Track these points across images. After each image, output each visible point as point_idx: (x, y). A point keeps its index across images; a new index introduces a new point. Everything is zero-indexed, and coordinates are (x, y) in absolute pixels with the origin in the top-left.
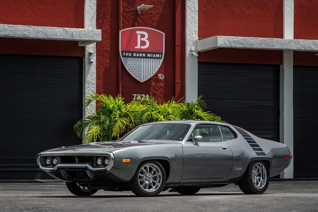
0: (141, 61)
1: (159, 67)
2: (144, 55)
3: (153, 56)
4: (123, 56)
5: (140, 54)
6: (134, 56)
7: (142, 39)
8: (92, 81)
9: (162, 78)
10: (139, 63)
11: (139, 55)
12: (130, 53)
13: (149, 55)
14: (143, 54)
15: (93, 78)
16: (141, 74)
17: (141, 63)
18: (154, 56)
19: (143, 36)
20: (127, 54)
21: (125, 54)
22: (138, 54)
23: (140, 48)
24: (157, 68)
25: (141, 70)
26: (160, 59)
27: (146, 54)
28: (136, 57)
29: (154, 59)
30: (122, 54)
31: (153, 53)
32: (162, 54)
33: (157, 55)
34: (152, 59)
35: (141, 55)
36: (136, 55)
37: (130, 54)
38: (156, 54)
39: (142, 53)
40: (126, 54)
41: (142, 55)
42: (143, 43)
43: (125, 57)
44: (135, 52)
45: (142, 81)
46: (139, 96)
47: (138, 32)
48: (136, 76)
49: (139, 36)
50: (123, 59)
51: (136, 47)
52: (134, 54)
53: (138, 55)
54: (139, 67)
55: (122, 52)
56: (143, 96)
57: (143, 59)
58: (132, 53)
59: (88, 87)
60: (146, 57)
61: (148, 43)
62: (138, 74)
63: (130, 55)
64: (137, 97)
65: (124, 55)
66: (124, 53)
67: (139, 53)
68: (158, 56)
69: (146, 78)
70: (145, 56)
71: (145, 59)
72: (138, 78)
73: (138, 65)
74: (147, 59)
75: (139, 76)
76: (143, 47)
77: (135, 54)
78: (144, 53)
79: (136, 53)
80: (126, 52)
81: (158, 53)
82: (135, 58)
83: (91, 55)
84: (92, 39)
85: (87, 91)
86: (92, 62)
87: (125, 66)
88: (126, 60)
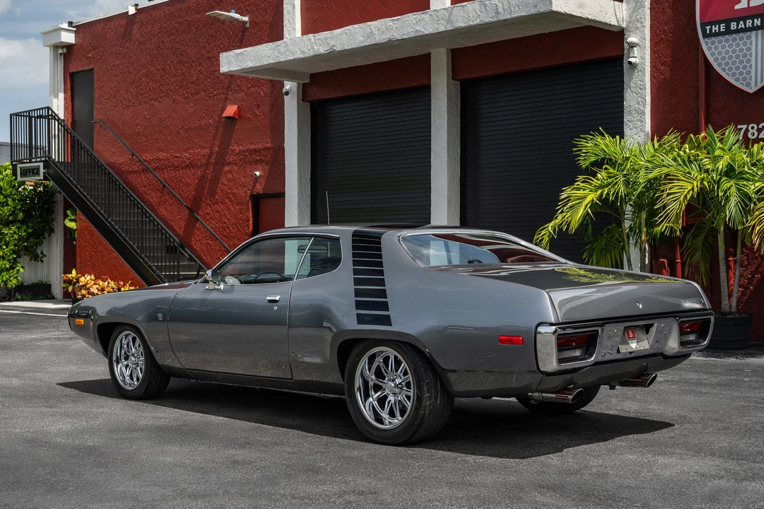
0: (749, 38)
2: (758, 22)
4: (705, 36)
5: (748, 21)
6: (732, 29)
8: (637, 106)
10: (745, 44)
11: (745, 24)
12: (722, 25)
14: (756, 20)
15: (640, 99)
16: (749, 73)
17: (751, 44)
20: (716, 29)
21: (711, 29)
22: (742, 22)
23: (746, 6)
25: (749, 61)
27: (762, 19)
28: (738, 31)
30: (704, 31)
35: (749, 23)
36: (738, 26)
37: (722, 27)
39: (752, 17)
40: (714, 29)
41: (753, 24)
43: (712, 35)
44: (733, 20)
45: (752, 90)
46: (753, 128)
48: (737, 80)
50: (706, 43)
51: (737, 7)
52: (732, 24)
53: (741, 25)
54: (745, 56)
55: (703, 25)
57: (754, 32)
58: (728, 22)
59: (630, 122)
62: (741, 74)
63: (722, 30)
64: (747, 131)
65: (708, 32)
66: (708, 28)
67: (744, 19)
69: (762, 81)
70: (759, 24)
71: (760, 32)
72: (743, 84)
73: (741, 50)
75: (744, 79)
76: (754, 3)
77: (735, 23)
78: (757, 16)
79: (737, 20)
80: (711, 24)
82: (734, 35)
83: (632, 46)
84: (533, 11)
85: (627, 131)
86: (630, 63)
87: (711, 59)
88: (713, 43)
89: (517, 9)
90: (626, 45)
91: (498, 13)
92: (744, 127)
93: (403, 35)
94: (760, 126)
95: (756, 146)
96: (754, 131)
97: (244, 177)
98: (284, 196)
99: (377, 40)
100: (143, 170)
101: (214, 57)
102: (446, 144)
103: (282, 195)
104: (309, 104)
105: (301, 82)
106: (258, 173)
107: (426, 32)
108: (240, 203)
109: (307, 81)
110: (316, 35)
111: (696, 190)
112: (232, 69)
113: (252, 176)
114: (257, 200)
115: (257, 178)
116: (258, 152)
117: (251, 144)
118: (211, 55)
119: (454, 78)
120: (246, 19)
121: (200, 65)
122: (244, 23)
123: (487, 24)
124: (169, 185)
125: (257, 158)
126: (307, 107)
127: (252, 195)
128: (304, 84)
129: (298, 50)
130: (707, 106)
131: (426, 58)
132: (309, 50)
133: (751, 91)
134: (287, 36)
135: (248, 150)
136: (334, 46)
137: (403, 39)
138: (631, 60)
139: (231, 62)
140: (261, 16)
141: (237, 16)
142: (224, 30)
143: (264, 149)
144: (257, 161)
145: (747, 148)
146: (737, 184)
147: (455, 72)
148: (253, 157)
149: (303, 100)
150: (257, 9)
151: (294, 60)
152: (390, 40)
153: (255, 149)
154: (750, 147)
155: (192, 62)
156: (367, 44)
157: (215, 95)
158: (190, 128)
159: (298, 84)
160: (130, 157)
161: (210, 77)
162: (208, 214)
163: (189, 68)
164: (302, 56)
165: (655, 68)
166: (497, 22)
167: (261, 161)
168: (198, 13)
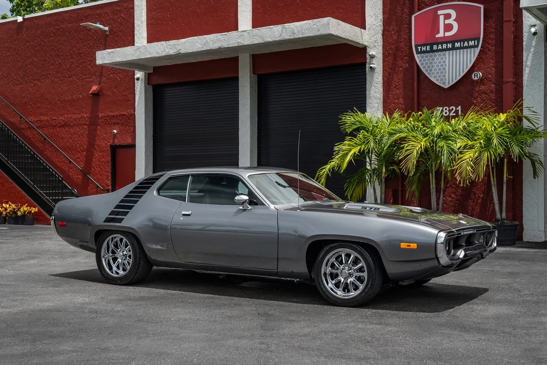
0: (444, 55)
1: (473, 60)
2: (450, 46)
3: (463, 45)
4: (418, 52)
6: (434, 49)
7: (447, 22)
8: (375, 94)
9: (476, 77)
10: (442, 59)
11: (442, 47)
13: (457, 45)
14: (448, 44)
15: (377, 90)
16: (444, 76)
17: (446, 58)
18: (466, 44)
19: (448, 16)
20: (424, 49)
21: (421, 49)
22: (440, 45)
23: (443, 36)
24: (470, 63)
25: (444, 69)
26: (476, 48)
27: (453, 44)
28: (438, 51)
29: (465, 50)
30: (417, 49)
31: (464, 41)
32: (478, 39)
33: (470, 42)
34: (462, 50)
35: (444, 46)
36: (437, 47)
37: (428, 48)
38: (468, 41)
39: (447, 43)
41: (447, 47)
42: (448, 27)
43: (422, 52)
44: (435, 44)
46: (446, 109)
47: (440, 12)
48: (437, 80)
49: (442, 18)
50: (418, 57)
51: (437, 36)
52: (434, 46)
53: (440, 47)
54: (442, 65)
55: (416, 46)
56: (453, 109)
57: (447, 52)
58: (431, 45)
59: (370, 104)
60: (454, 48)
61: (456, 26)
62: (440, 76)
63: (428, 50)
65: (419, 50)
66: (419, 48)
67: (442, 43)
68: (472, 43)
69: (452, 81)
71: (451, 51)
72: (441, 83)
73: (440, 62)
74: (454, 51)
75: (442, 80)
76: (447, 34)
78: (449, 42)
79: (437, 44)
80: (421, 45)
81: (471, 40)
82: (436, 53)
83: (372, 57)
84: (318, 34)
85: (368, 109)
86: (371, 67)
87: (421, 67)
88: (422, 57)
89: (307, 31)
90: (368, 56)
91: (294, 33)
92: (441, 108)
93: (228, 45)
94: (451, 108)
95: (453, 120)
96: (447, 111)
97: (106, 134)
98: (135, 147)
99: (211, 47)
100: (29, 128)
101: (83, 53)
102: (249, 115)
103: (133, 146)
104: (151, 86)
105: (147, 72)
106: (115, 131)
107: (245, 44)
108: (103, 151)
109: (151, 71)
110: (167, 42)
111: (423, 147)
112: (105, 62)
113: (111, 133)
114: (114, 149)
115: (115, 135)
116: (115, 117)
117: (111, 112)
118: (80, 51)
119: (254, 73)
120: (106, 28)
121: (72, 58)
122: (105, 31)
123: (286, 40)
124: (48, 138)
125: (115, 121)
126: (150, 88)
127: (111, 146)
128: (149, 74)
129: (154, 51)
130: (418, 96)
131: (236, 59)
132: (162, 52)
133: (446, 87)
134: (137, 41)
135: (108, 116)
136: (180, 50)
137: (229, 47)
138: (371, 65)
139: (104, 57)
140: (118, 27)
141: (101, 26)
142: (90, 35)
143: (120, 115)
144: (115, 123)
145: (448, 121)
146: (446, 143)
147: (254, 69)
148: (112, 120)
149: (148, 84)
150: (115, 23)
151: (151, 58)
152: (220, 48)
153: (113, 116)
154: (450, 121)
155: (66, 56)
156: (203, 49)
157: (84, 79)
158: (64, 100)
159: (145, 73)
160: (19, 119)
161: (79, 67)
162: (78, 158)
163: (64, 60)
164: (157, 55)
165: (386, 71)
166: (293, 39)
167: (118, 123)
168: (71, 23)
